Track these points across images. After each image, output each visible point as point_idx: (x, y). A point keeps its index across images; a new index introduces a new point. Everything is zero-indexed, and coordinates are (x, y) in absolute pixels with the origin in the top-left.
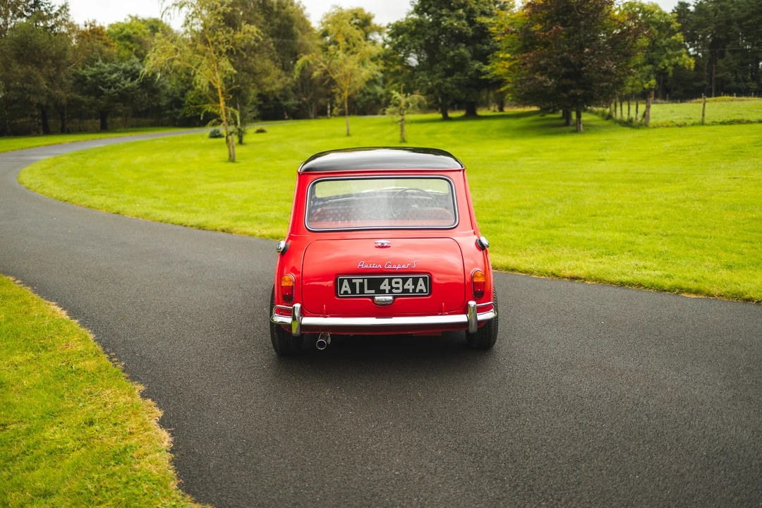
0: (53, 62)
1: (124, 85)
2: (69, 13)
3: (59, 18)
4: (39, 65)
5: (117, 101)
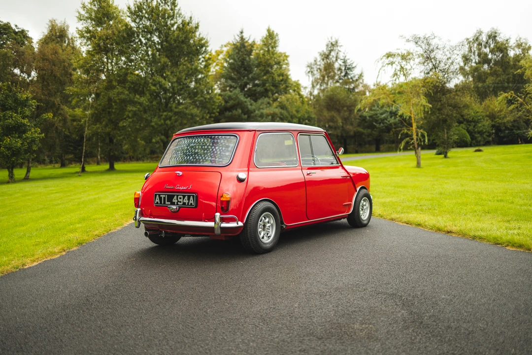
0: (348, 109)
1: (389, 121)
2: (364, 78)
3: (357, 83)
4: (339, 111)
5: (385, 132)
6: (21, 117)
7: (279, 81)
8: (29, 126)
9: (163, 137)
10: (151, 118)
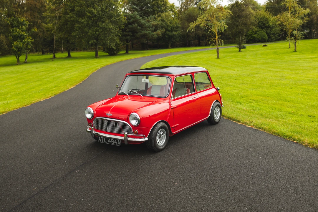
6: (21, 31)
7: (161, 5)
8: (26, 35)
9: (95, 41)
10: (88, 30)
